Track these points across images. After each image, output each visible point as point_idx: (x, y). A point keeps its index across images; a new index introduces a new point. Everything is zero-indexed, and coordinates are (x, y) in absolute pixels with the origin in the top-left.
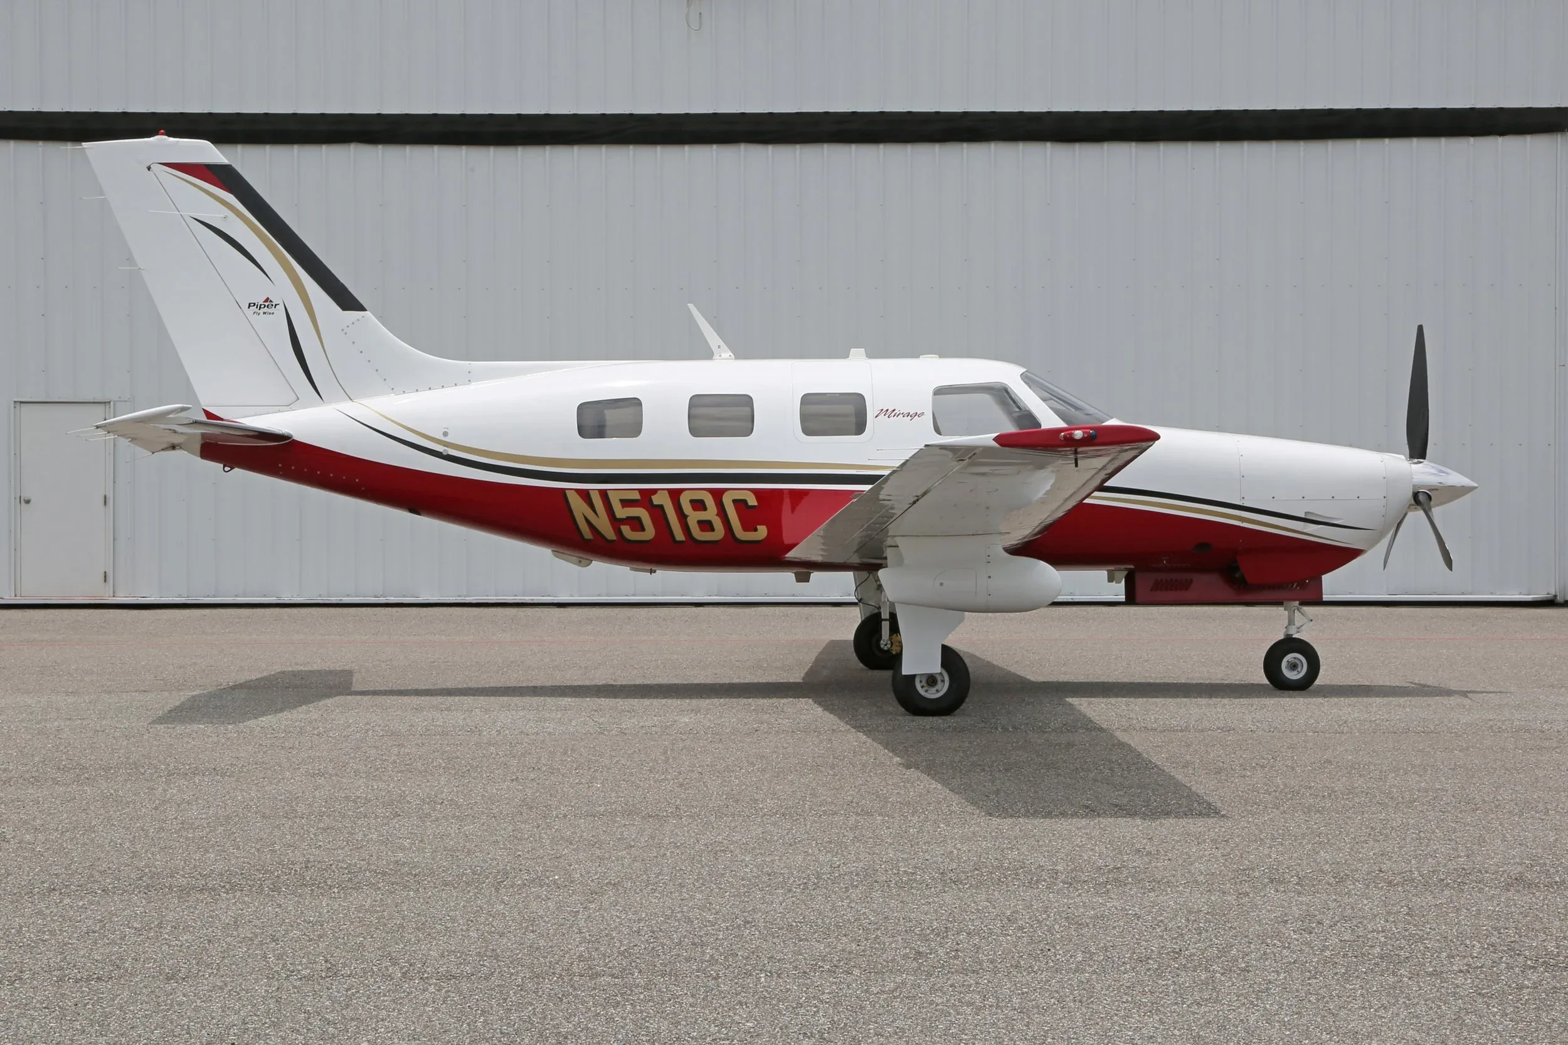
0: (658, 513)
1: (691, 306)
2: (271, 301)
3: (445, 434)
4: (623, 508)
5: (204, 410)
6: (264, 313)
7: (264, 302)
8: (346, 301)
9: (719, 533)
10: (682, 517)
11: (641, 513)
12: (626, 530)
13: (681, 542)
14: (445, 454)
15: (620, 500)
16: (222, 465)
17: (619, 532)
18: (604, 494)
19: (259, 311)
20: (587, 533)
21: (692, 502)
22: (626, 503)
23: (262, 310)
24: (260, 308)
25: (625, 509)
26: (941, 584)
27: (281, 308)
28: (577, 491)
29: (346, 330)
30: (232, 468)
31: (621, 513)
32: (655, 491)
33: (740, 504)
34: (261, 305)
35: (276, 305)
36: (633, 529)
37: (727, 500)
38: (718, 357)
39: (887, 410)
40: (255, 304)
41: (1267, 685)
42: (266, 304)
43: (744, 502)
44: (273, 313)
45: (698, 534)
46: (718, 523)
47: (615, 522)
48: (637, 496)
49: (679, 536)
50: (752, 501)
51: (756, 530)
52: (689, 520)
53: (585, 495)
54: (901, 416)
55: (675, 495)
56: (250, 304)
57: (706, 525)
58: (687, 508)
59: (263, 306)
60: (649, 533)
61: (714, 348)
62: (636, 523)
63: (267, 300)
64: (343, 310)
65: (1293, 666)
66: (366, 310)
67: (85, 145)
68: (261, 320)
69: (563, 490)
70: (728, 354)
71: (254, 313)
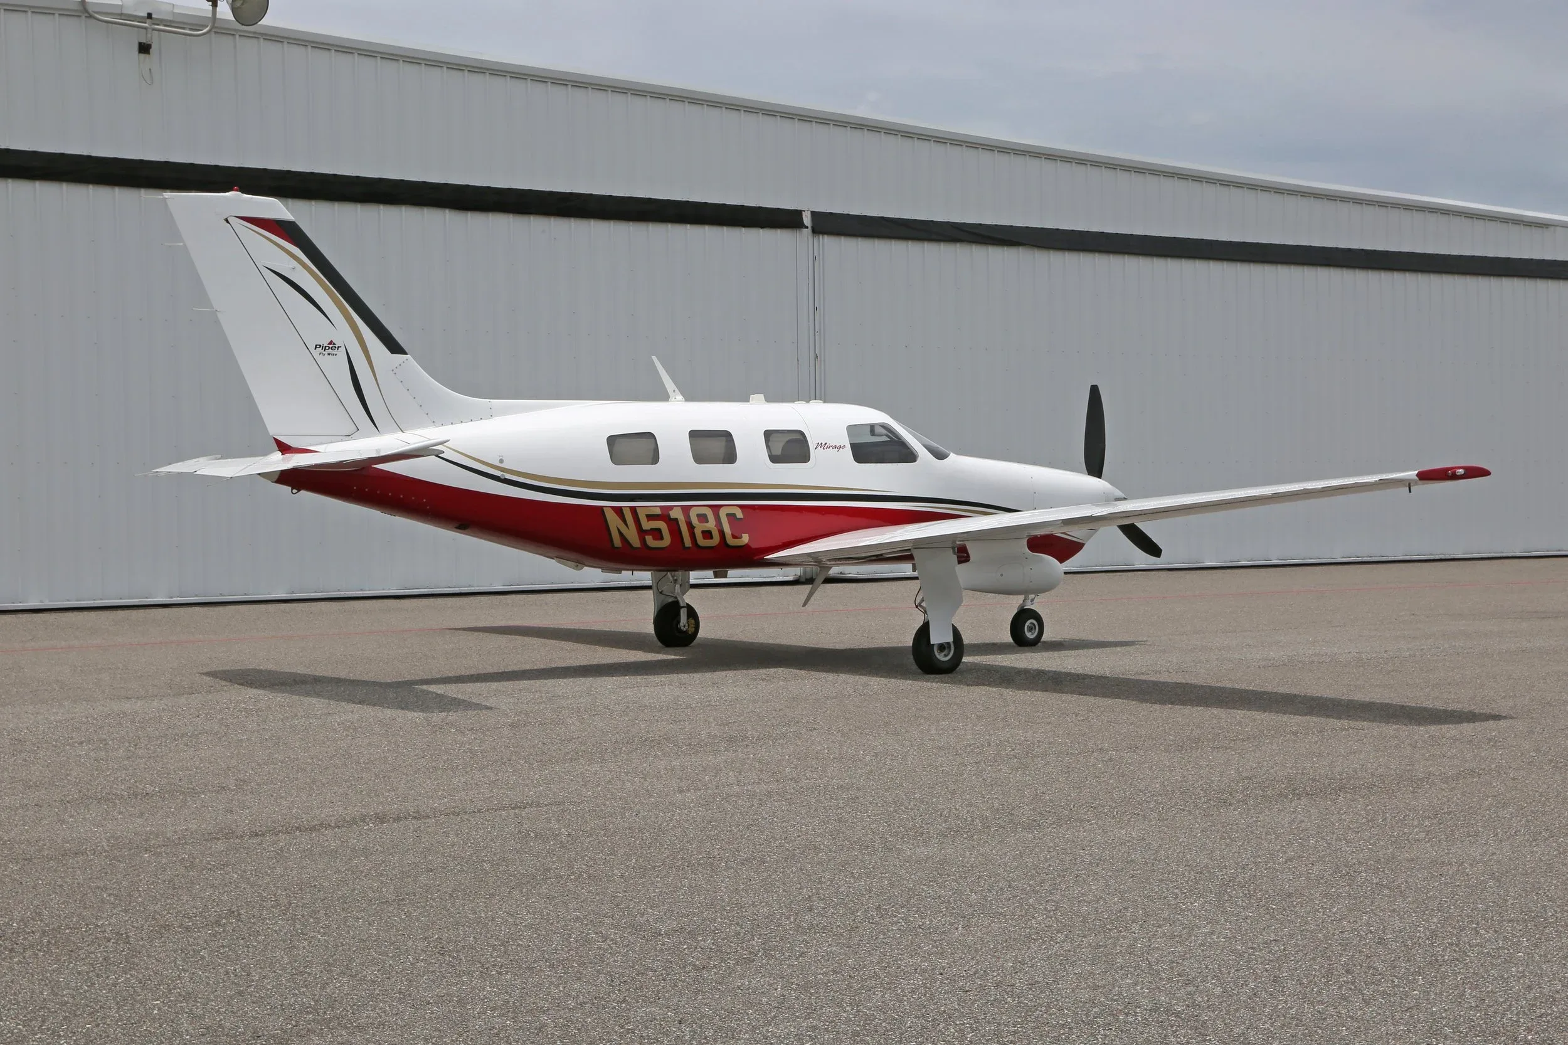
0: (673, 524)
1: (654, 358)
2: (334, 344)
3: (501, 461)
4: (648, 521)
5: (275, 439)
6: (329, 354)
7: (329, 344)
8: (394, 347)
9: (716, 539)
10: (691, 527)
11: (661, 525)
12: (649, 539)
13: (689, 548)
14: (503, 478)
15: (646, 515)
16: (290, 488)
17: (643, 541)
18: (633, 510)
19: (324, 352)
20: (617, 542)
21: (698, 515)
22: (651, 517)
23: (326, 352)
24: (325, 349)
25: (650, 522)
26: (1002, 575)
27: (343, 349)
28: (612, 507)
29: (395, 371)
30: (299, 490)
31: (647, 525)
32: (671, 507)
33: (731, 517)
34: (326, 347)
35: (338, 347)
36: (655, 539)
37: (723, 513)
38: (673, 399)
39: (822, 444)
40: (320, 346)
41: (1010, 643)
42: (331, 346)
43: (734, 515)
44: (336, 355)
45: (702, 542)
46: (716, 534)
47: (642, 532)
48: (658, 512)
49: (688, 542)
50: (739, 514)
51: (741, 538)
52: (696, 530)
53: (619, 511)
54: (831, 448)
55: (686, 510)
56: (316, 345)
57: (707, 534)
58: (695, 521)
59: (327, 348)
60: (667, 541)
61: (670, 391)
62: (657, 534)
63: (331, 343)
64: (392, 353)
65: (1030, 629)
66: (407, 354)
67: (168, 195)
68: (326, 361)
69: (601, 508)
70: (680, 397)
71: (320, 354)
